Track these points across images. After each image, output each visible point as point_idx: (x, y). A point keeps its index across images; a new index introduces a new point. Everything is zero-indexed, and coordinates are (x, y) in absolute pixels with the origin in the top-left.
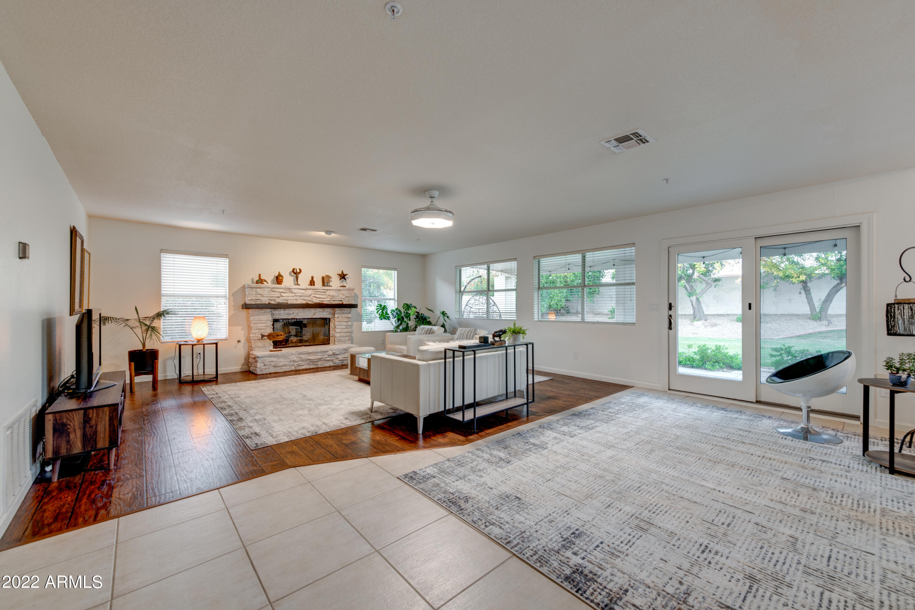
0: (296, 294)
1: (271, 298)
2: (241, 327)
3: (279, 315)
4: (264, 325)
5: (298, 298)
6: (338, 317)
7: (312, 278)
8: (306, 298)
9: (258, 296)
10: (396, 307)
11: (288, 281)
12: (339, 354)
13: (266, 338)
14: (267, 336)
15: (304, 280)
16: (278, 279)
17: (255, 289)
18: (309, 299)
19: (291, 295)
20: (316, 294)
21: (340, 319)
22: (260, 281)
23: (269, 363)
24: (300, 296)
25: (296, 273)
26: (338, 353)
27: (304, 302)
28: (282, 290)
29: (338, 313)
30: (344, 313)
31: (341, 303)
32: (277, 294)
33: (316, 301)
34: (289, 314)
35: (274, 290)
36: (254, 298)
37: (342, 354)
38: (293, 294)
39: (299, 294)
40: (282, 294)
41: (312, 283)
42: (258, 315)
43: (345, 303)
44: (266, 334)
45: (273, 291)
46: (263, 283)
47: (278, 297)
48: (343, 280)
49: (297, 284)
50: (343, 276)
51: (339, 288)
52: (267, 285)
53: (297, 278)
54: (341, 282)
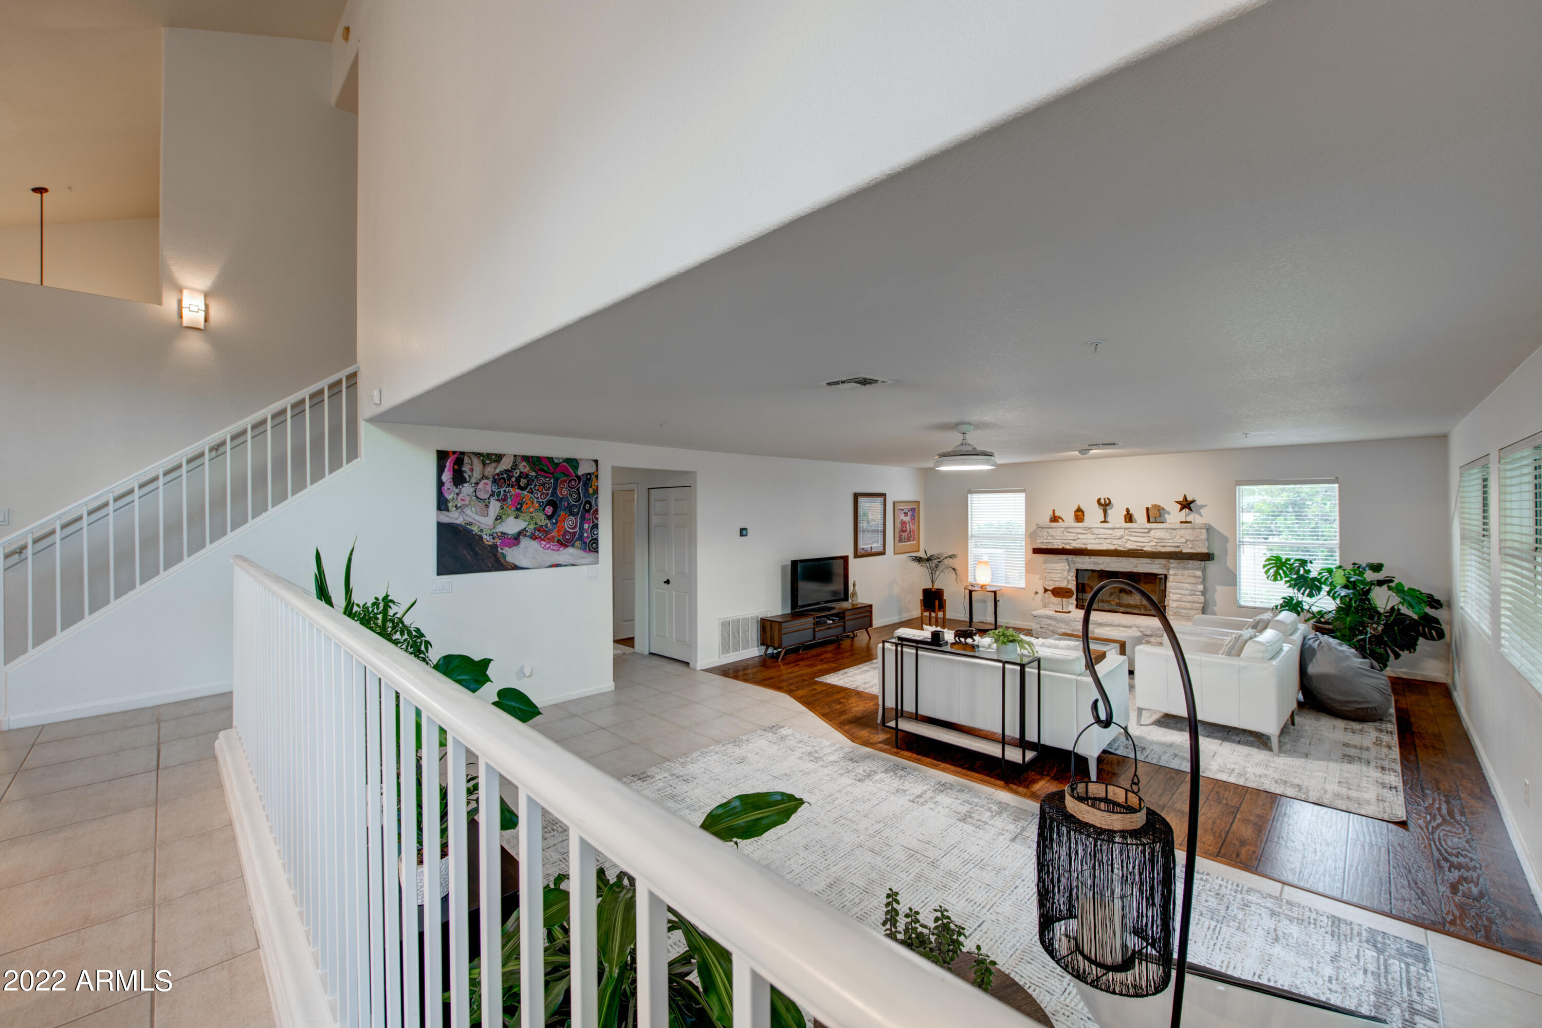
0: (1099, 536)
1: (1065, 541)
2: (1038, 576)
3: (1083, 563)
4: (1060, 575)
5: (1102, 541)
6: (1175, 575)
7: (1128, 510)
8: (1115, 542)
9: (1049, 538)
10: (1338, 563)
11: (1094, 514)
12: (1151, 636)
13: (1049, 592)
14: (1051, 591)
15: (1116, 515)
16: (1079, 515)
17: (1046, 530)
18: (1120, 542)
19: (1090, 536)
20: (1131, 536)
21: (1178, 578)
22: (1055, 519)
23: (1046, 626)
24: (1105, 539)
25: (1105, 505)
26: (1149, 633)
27: (1112, 547)
28: (1079, 531)
29: (1174, 568)
30: (1186, 568)
31: (1177, 550)
32: (1072, 536)
33: (1130, 546)
34: (1095, 563)
35: (1069, 530)
36: (1045, 541)
37: (1156, 636)
38: (1094, 536)
39: (1104, 536)
40: (1079, 536)
41: (1129, 518)
42: (1052, 563)
43: (1184, 551)
44: (1051, 588)
45: (1069, 532)
46: (1058, 522)
47: (1075, 540)
48: (1186, 511)
49: (1105, 521)
50: (1186, 505)
51: (1178, 526)
52: (1061, 524)
53: (1105, 512)
54: (1183, 515)
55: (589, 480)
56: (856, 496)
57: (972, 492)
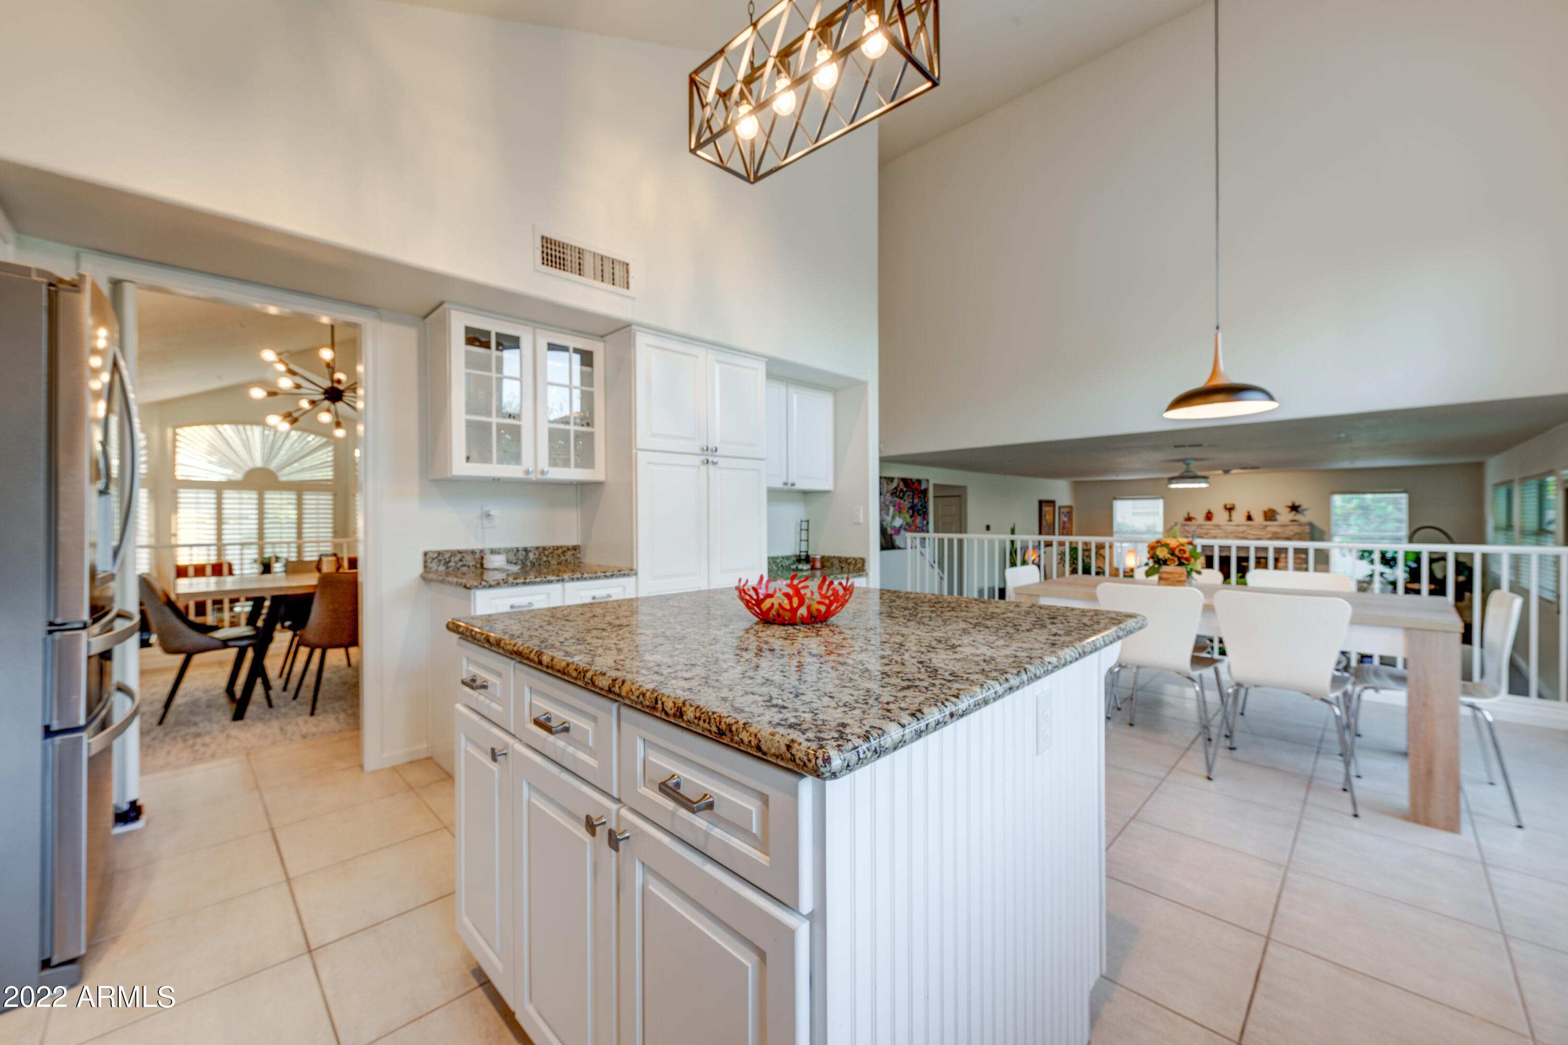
0: (1226, 531)
5: (1228, 534)
7: (1248, 513)
8: (1239, 535)
11: (1220, 516)
15: (1239, 516)
16: (1209, 516)
17: (1182, 527)
18: (1243, 535)
19: (1218, 531)
20: (1251, 530)
22: (1189, 519)
24: (1231, 533)
25: (1230, 509)
28: (1210, 527)
32: (1204, 531)
35: (1201, 527)
38: (1222, 531)
39: (1230, 531)
40: (1210, 531)
41: (1249, 518)
46: (1192, 521)
48: (1294, 513)
49: (1230, 520)
50: (1294, 508)
51: (1289, 523)
52: (1194, 522)
53: (1230, 516)
54: (1292, 516)
55: (925, 492)
56: (1041, 503)
57: (1115, 499)
